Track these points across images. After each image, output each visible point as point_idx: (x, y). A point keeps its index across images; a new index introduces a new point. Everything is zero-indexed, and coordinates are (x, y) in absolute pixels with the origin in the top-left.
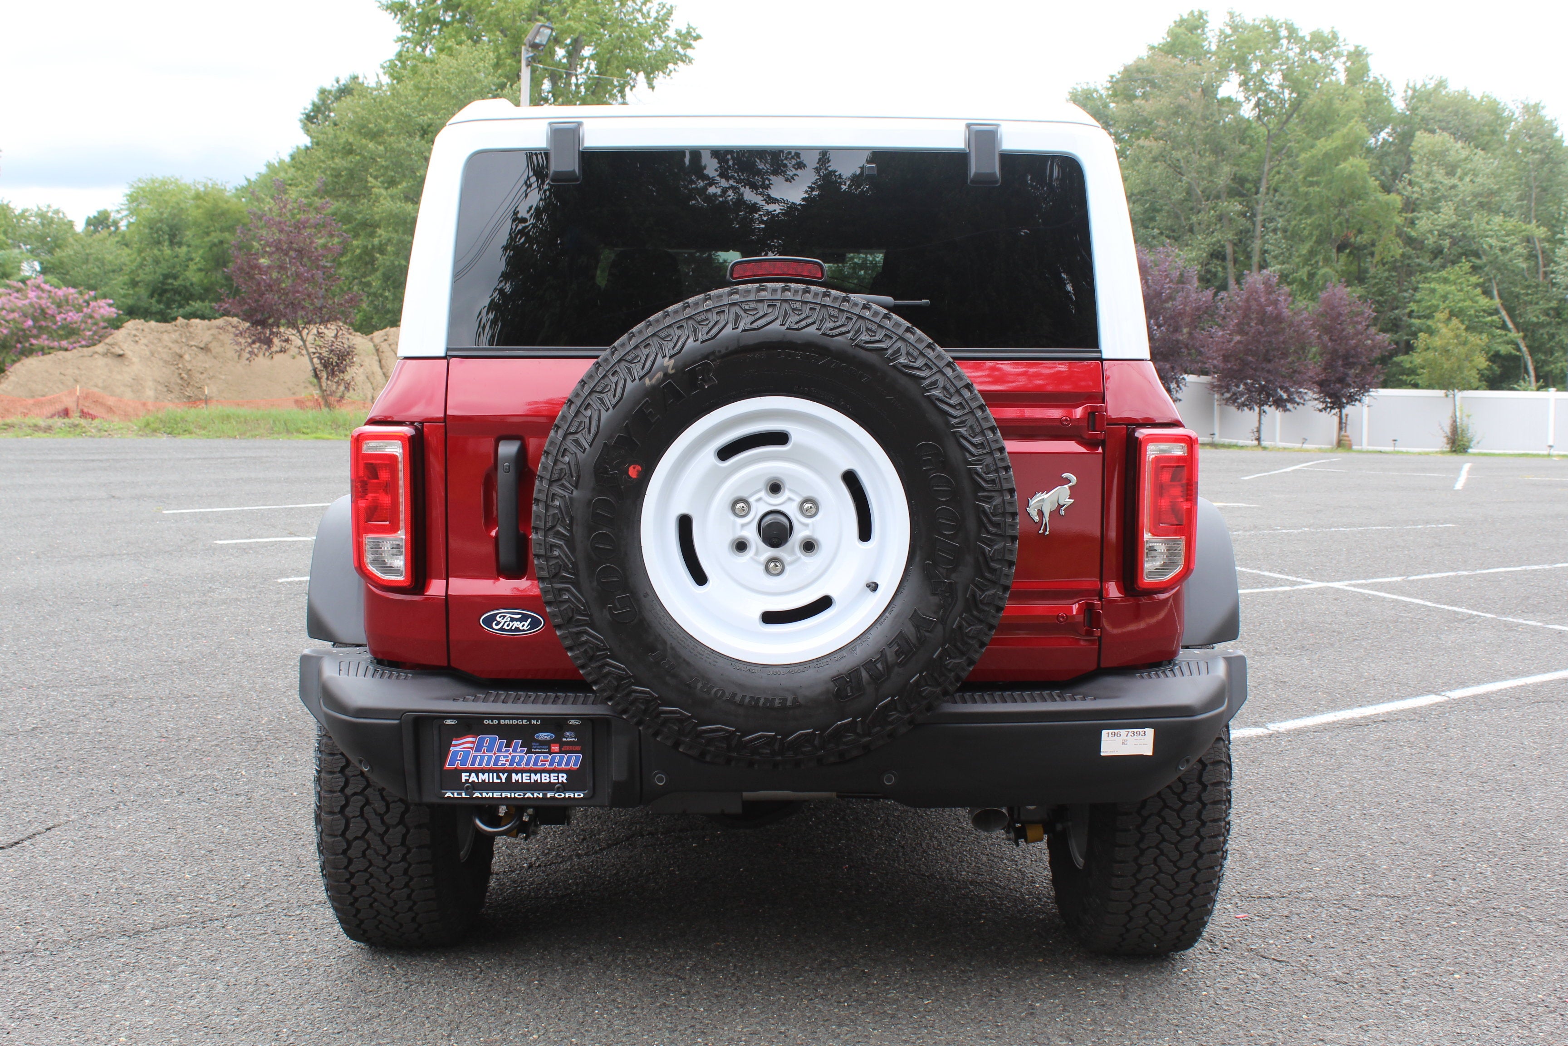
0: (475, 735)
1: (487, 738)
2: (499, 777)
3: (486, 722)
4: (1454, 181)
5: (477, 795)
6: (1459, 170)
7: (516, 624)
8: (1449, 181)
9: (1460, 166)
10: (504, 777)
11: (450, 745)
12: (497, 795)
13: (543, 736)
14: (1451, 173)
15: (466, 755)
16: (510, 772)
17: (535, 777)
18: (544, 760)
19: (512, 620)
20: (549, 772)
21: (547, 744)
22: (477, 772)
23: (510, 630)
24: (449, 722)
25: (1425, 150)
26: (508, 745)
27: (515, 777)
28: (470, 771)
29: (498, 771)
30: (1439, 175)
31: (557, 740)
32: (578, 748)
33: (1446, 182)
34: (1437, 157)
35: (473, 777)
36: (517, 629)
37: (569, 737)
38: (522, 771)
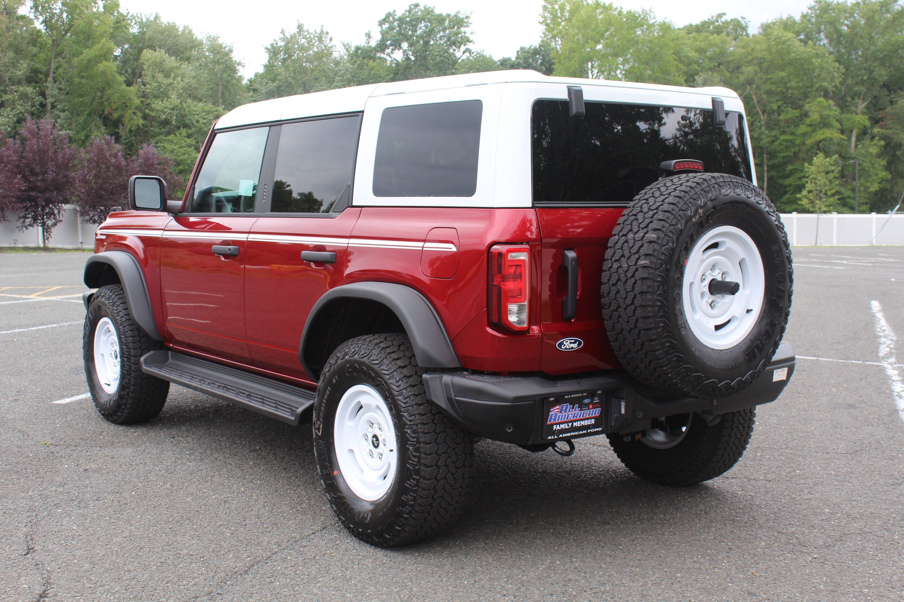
0: (560, 404)
1: (565, 405)
2: (568, 425)
3: (566, 397)
4: (170, 80)
5: (561, 436)
6: (172, 74)
7: (572, 345)
8: (167, 81)
9: (173, 72)
10: (570, 424)
11: (550, 411)
12: (568, 435)
13: (587, 401)
14: (167, 76)
15: (556, 415)
16: (572, 421)
17: (583, 423)
18: (587, 413)
19: (571, 343)
20: (588, 419)
21: (587, 405)
22: (559, 424)
23: (569, 349)
24: (552, 399)
25: (151, 62)
26: (573, 408)
27: (575, 424)
28: (556, 424)
29: (567, 422)
30: (160, 77)
31: (591, 403)
32: (599, 405)
33: (165, 82)
34: (159, 66)
35: (558, 428)
36: (572, 348)
37: (596, 400)
38: (578, 420)
